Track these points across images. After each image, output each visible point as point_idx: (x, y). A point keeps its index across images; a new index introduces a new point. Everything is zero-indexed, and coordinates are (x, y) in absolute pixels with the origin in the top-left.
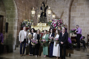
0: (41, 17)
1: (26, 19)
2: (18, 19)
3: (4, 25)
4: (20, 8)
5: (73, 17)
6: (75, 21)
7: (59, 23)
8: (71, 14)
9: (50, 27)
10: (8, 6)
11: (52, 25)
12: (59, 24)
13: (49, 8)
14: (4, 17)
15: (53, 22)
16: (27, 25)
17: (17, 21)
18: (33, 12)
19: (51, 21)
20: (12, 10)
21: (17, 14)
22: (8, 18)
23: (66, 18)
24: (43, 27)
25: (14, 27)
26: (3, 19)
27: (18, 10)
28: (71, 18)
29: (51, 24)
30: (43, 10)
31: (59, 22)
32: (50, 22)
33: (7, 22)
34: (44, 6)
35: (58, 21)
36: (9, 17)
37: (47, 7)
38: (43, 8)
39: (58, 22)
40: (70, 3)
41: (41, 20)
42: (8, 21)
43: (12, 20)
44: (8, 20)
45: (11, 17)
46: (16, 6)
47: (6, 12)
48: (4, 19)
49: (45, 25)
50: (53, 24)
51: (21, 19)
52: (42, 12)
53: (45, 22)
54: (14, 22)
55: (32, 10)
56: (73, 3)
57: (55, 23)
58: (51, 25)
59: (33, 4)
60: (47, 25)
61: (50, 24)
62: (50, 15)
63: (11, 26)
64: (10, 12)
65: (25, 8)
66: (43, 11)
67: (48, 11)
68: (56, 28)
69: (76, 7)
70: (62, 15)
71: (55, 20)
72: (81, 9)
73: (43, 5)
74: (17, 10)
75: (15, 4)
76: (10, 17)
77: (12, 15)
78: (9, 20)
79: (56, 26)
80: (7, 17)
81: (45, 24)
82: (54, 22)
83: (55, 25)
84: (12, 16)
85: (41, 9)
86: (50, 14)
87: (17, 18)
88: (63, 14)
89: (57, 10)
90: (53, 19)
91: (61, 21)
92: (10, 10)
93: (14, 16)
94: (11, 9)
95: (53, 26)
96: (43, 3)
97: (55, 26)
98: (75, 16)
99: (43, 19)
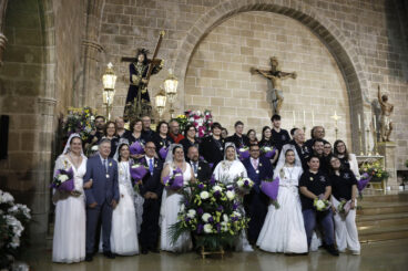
10: (17, 43)
16: (88, 129)
17: (51, 109)
20: (29, 63)
22: (7, 95)
25: (37, 138)
30: (140, 76)
36: (10, 93)
38: (139, 70)
42: (8, 111)
43: (30, 106)
44: (7, 104)
45: (21, 93)
46: (52, 47)
54: (38, 116)
57: (200, 124)
63: (21, 131)
64: (22, 73)
66: (143, 81)
69: (197, 79)
72: (214, 86)
73: (142, 57)
74: (53, 65)
75: (51, 40)
76: (17, 91)
77: (31, 84)
82: (197, 121)
84: (31, 90)
87: (51, 98)
92: (22, 64)
93: (41, 88)
96: (143, 51)
99: (140, 108)
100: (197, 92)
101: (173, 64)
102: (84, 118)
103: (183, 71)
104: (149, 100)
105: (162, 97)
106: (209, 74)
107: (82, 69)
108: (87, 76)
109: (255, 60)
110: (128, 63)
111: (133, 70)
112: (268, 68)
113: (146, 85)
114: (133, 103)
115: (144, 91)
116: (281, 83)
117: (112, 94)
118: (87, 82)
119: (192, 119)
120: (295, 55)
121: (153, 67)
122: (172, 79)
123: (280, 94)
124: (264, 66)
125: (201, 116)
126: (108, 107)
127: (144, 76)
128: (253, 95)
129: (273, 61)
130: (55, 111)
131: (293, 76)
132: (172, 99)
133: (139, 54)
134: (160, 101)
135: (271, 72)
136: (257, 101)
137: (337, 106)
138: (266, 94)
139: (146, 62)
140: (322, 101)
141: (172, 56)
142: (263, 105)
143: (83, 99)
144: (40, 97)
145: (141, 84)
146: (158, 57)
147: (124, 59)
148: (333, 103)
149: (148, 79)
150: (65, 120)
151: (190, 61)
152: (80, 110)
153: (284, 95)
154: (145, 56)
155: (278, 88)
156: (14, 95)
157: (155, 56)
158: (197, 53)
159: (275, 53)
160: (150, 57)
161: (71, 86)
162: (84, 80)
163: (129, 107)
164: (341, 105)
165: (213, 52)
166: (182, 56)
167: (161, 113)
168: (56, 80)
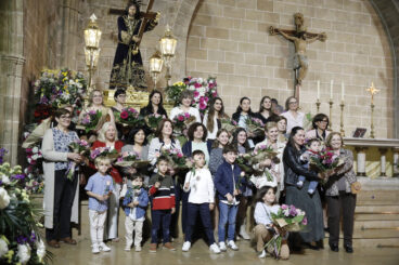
0: (117, 61)
8: (188, 65)
16: (66, 96)
21: (20, 34)
27: (25, 14)
30: (131, 33)
41: (118, 78)
49: (142, 99)
53: (137, 86)
57: (202, 94)
66: (134, 38)
69: (203, 40)
72: (222, 49)
73: (133, 10)
82: (199, 90)
85: (124, 26)
86: (171, 55)
87: (19, 56)
96: (134, 2)
99: (129, 72)
100: (202, 55)
101: (173, 21)
102: (61, 82)
103: (185, 30)
104: (141, 64)
105: (157, 60)
106: (217, 33)
107: (60, 23)
108: (67, 31)
109: (275, 17)
110: (117, 17)
111: (122, 26)
112: (290, 27)
113: (138, 44)
114: (121, 65)
115: (135, 52)
116: (306, 46)
117: (96, 54)
118: (66, 39)
119: (192, 88)
120: (326, 10)
121: (147, 22)
122: (170, 37)
123: (303, 61)
124: (286, 24)
125: (203, 84)
126: (92, 70)
127: (135, 33)
128: (270, 61)
129: (298, 19)
130: (24, 72)
131: (322, 37)
132: (169, 62)
133: (129, 5)
134: (155, 65)
135: (294, 33)
136: (275, 68)
137: (377, 77)
138: (286, 60)
139: (138, 15)
140: (356, 70)
141: (171, 10)
142: (282, 74)
143: (62, 60)
144: (4, 53)
145: (132, 42)
146: (153, 10)
147: (112, 12)
148: (371, 73)
149: (141, 36)
150: (37, 84)
151: (194, 16)
152: (57, 72)
153: (308, 62)
154: (138, 8)
155: (301, 53)
157: (150, 7)
158: (203, 7)
159: (301, 9)
160: (143, 9)
161: (46, 42)
162: (63, 36)
163: (118, 71)
164: (381, 75)
165: (223, 7)
166: (184, 10)
167: (156, 79)
168: (25, 33)
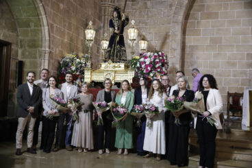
0: (110, 46)
1: (71, 51)
2: (50, 53)
3: (13, 66)
4: (54, 21)
5: (193, 48)
6: (197, 58)
7: (157, 63)
8: (187, 41)
9: (134, 72)
10: (24, 16)
11: (141, 67)
12: (157, 65)
13: (133, 22)
14: (13, 47)
15: (142, 60)
16: (73, 68)
17: (47, 55)
18: (90, 34)
19: (138, 57)
20: (33, 28)
21: (47, 38)
22: (23, 49)
23: (175, 50)
24: (115, 72)
25: (38, 74)
26: (9, 51)
27: (51, 27)
28: (187, 50)
29: (138, 65)
30: (116, 28)
31: (157, 60)
32: (135, 59)
33: (20, 58)
34: (119, 17)
35: (156, 56)
37: (127, 19)
38: (116, 23)
39: (155, 59)
40: (185, 13)
41: (110, 56)
42: (24, 58)
43: (35, 54)
44: (23, 54)
45: (30, 47)
46: (44, 16)
47: (19, 33)
48: (13, 52)
49: (120, 67)
50: (143, 66)
51: (57, 51)
52: (115, 33)
53: (120, 60)
54: (38, 60)
55: (88, 29)
56: (192, 12)
57: (148, 63)
58: (138, 68)
59: (90, 13)
60: (127, 67)
61: (136, 64)
62: (135, 42)
64: (30, 34)
65: (70, 23)
66: (116, 31)
67: (129, 31)
68: (151, 75)
69: (198, 22)
70: (164, 43)
71: (149, 53)
72: (213, 27)
73: (115, 14)
74: (46, 28)
75: (42, 12)
76: (28, 46)
77: (34, 41)
78: (27, 53)
79: (151, 71)
80: (21, 47)
81: (122, 65)
83: (149, 68)
84: (35, 44)
85: (112, 25)
86: (135, 40)
87: (47, 49)
88: (168, 41)
89: (152, 31)
90: (141, 52)
91: (165, 58)
92: (29, 29)
93: (40, 43)
94: (32, 25)
95: (142, 71)
96: (117, 9)
97: (147, 70)
98: (197, 46)
100: (197, 33)
102: (72, 60)
106: (209, 16)
107: (102, 25)
108: (106, 29)
113: (118, 35)
114: (111, 48)
130: (49, 57)
144: (39, 48)
156: (26, 48)
162: (104, 32)
